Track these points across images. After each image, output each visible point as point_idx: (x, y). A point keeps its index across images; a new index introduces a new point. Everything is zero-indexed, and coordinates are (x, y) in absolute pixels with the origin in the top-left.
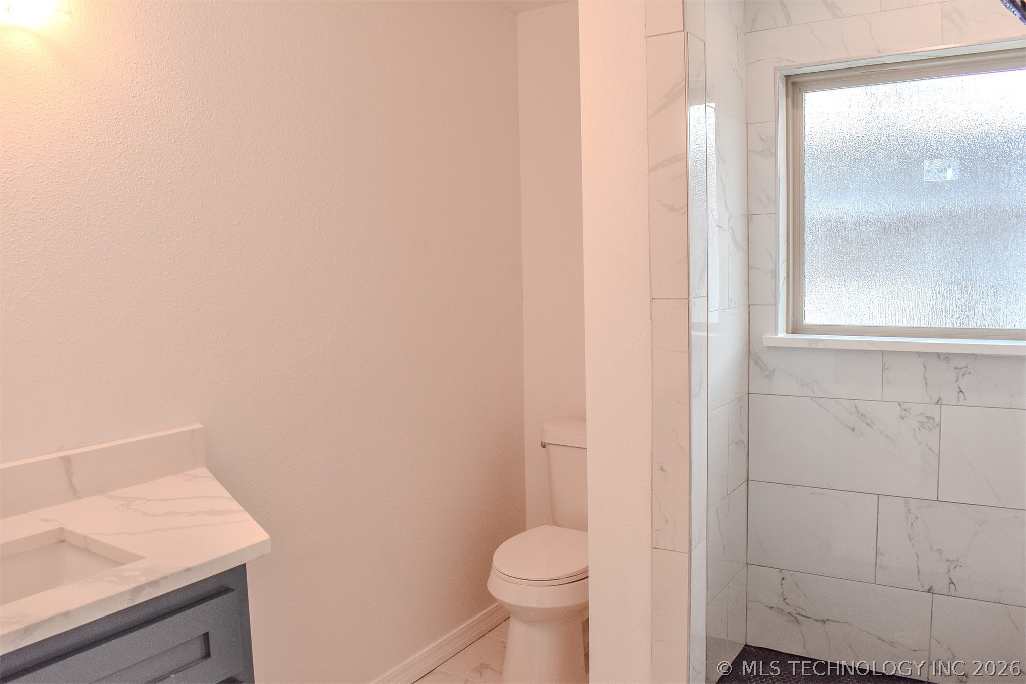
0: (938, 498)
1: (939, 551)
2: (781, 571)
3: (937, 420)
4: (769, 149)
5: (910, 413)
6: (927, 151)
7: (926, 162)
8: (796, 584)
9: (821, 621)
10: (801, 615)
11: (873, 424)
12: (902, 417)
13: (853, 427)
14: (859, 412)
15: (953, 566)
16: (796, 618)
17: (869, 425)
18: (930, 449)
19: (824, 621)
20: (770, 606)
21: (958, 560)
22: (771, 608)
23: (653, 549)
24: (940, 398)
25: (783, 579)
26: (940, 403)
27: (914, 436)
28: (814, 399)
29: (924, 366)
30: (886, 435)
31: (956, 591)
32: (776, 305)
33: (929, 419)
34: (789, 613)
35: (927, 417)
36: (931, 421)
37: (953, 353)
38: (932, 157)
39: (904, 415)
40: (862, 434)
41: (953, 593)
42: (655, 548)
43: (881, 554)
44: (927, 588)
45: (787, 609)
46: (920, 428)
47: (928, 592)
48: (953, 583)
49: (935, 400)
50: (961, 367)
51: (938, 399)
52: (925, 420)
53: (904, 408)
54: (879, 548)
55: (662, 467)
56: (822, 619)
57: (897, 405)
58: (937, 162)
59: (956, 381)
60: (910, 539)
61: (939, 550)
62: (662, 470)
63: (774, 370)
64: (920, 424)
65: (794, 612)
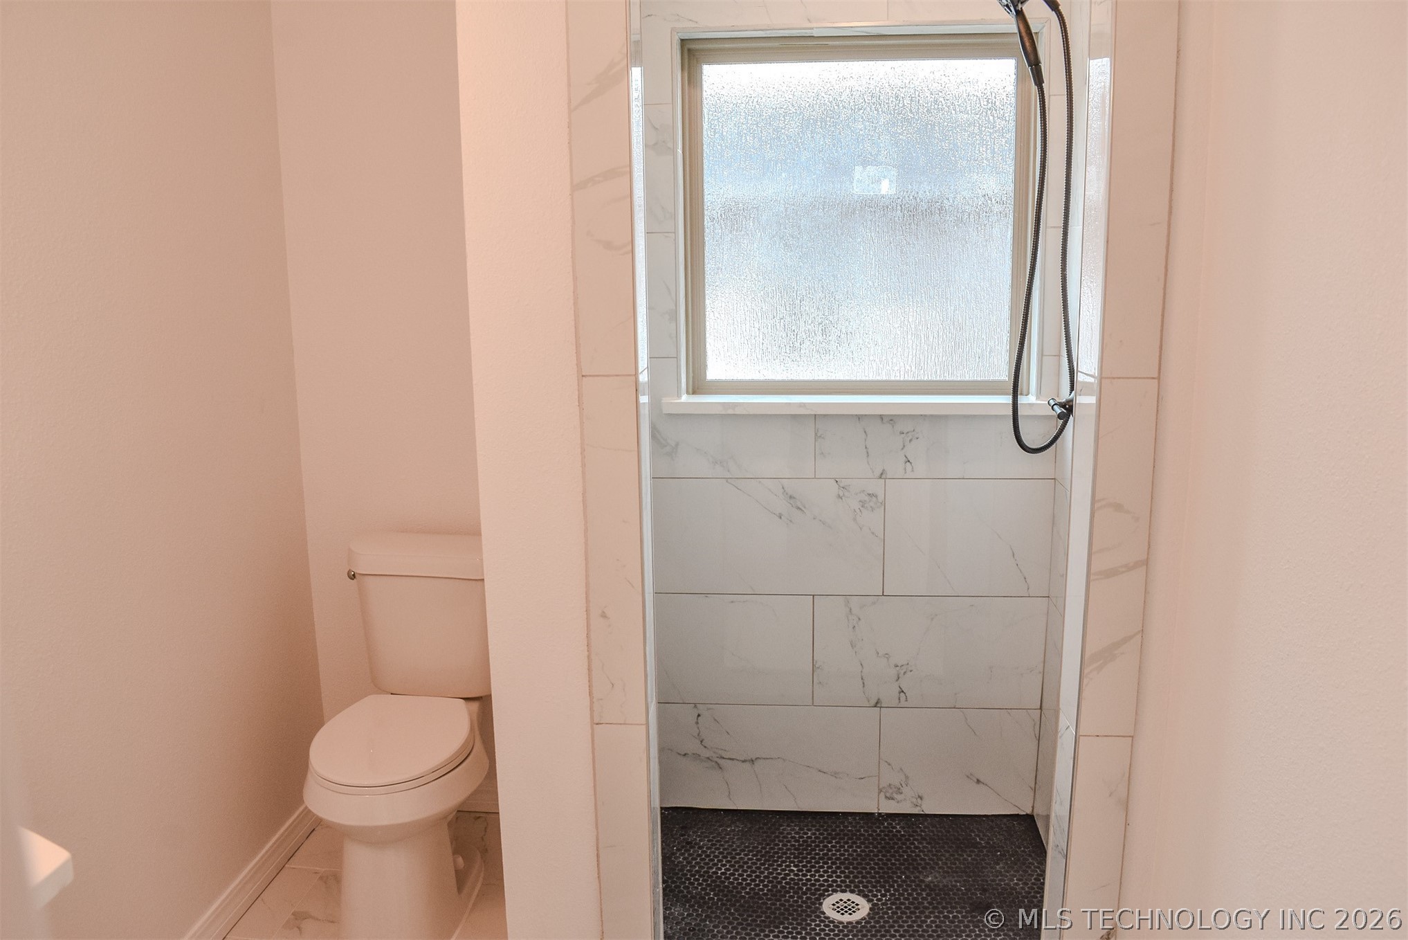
0: (883, 592)
1: (887, 656)
2: (695, 707)
3: (881, 498)
4: (664, 142)
5: (849, 491)
6: (859, 156)
7: (858, 169)
8: (715, 720)
9: (749, 761)
10: (723, 758)
11: (805, 508)
12: (840, 497)
13: (780, 514)
14: (787, 494)
15: (902, 672)
16: (716, 762)
17: (800, 509)
18: (873, 533)
19: (752, 761)
20: (683, 753)
21: (908, 664)
22: (685, 755)
23: (595, 726)
24: (884, 470)
25: (699, 715)
26: (884, 476)
27: (855, 519)
28: (729, 480)
29: (865, 432)
30: (820, 521)
31: (906, 701)
32: (677, 358)
33: (871, 497)
34: (708, 758)
35: (869, 495)
36: (874, 499)
37: (899, 415)
38: (865, 164)
39: (841, 495)
40: (791, 521)
41: (903, 703)
42: (597, 724)
43: (818, 668)
44: (873, 702)
45: (705, 753)
46: (861, 508)
47: (875, 706)
48: (903, 692)
49: (878, 473)
50: (908, 430)
51: (881, 472)
52: (867, 498)
53: (842, 485)
54: (816, 662)
55: (604, 612)
56: (750, 758)
57: (833, 482)
58: (871, 170)
59: (902, 449)
60: (853, 646)
61: (887, 654)
62: (604, 616)
63: (677, 445)
64: (861, 503)
65: (714, 755)
